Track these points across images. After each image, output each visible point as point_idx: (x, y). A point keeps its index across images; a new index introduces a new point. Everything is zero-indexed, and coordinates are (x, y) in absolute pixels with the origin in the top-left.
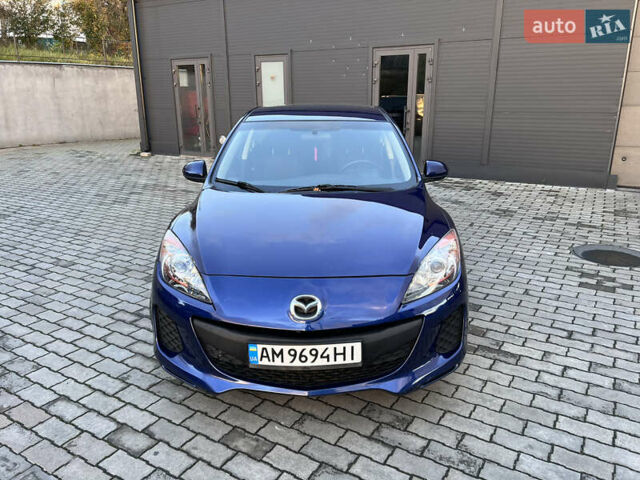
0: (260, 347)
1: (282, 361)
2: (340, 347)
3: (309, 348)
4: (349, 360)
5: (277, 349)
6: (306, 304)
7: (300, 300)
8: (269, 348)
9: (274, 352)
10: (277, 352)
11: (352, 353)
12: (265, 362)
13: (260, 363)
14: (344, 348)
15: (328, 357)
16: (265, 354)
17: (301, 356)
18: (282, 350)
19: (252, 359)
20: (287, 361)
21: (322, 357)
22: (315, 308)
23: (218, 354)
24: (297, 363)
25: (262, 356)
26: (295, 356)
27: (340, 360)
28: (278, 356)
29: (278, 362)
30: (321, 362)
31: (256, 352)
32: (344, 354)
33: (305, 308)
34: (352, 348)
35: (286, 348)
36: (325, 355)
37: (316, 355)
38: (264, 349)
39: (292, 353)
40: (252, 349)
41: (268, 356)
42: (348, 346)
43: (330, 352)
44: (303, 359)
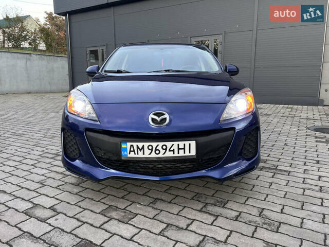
0: (129, 144)
1: (144, 154)
2: (181, 144)
3: (161, 144)
4: (187, 154)
5: (140, 145)
6: (159, 117)
7: (155, 114)
8: (135, 144)
9: (138, 147)
10: (140, 148)
11: (189, 148)
12: (132, 155)
13: (129, 156)
14: (184, 144)
15: (173, 151)
16: (132, 149)
17: (156, 150)
18: (143, 145)
19: (123, 153)
20: (147, 154)
21: (170, 151)
22: (165, 119)
23: (101, 154)
24: (153, 155)
25: (130, 151)
26: (152, 150)
27: (181, 153)
28: (140, 150)
29: (141, 155)
30: (169, 154)
31: (126, 148)
32: (184, 149)
33: (158, 119)
34: (190, 144)
35: (146, 144)
36: (172, 149)
37: (166, 149)
38: (132, 146)
39: (150, 148)
40: (123, 146)
41: (134, 151)
42: (187, 143)
43: (175, 147)
44: (157, 152)
